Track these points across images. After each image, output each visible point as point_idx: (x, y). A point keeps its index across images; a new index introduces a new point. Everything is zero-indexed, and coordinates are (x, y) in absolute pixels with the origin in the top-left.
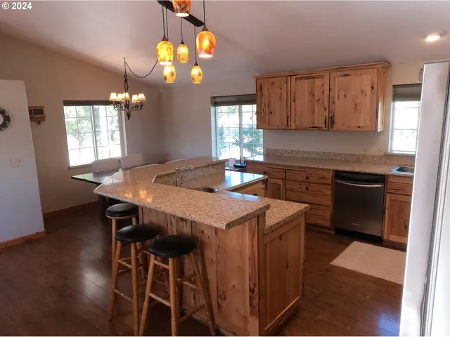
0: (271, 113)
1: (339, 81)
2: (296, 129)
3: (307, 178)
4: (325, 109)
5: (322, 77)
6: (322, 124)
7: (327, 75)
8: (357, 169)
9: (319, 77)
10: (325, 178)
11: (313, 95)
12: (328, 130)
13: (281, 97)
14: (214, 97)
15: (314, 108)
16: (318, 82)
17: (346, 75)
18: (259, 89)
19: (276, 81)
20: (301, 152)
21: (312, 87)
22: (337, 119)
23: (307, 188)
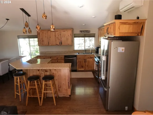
0: (43, 41)
1: (63, 33)
2: (51, 45)
3: (57, 58)
4: (59, 40)
5: (58, 31)
6: (59, 44)
7: (59, 31)
8: (70, 54)
9: (57, 31)
10: (62, 58)
11: (56, 36)
12: (60, 45)
13: (46, 37)
14: (18, 36)
15: (56, 40)
16: (57, 33)
17: (64, 31)
18: (38, 34)
19: (44, 32)
20: (52, 52)
21: (55, 34)
22: (63, 42)
23: (57, 61)
